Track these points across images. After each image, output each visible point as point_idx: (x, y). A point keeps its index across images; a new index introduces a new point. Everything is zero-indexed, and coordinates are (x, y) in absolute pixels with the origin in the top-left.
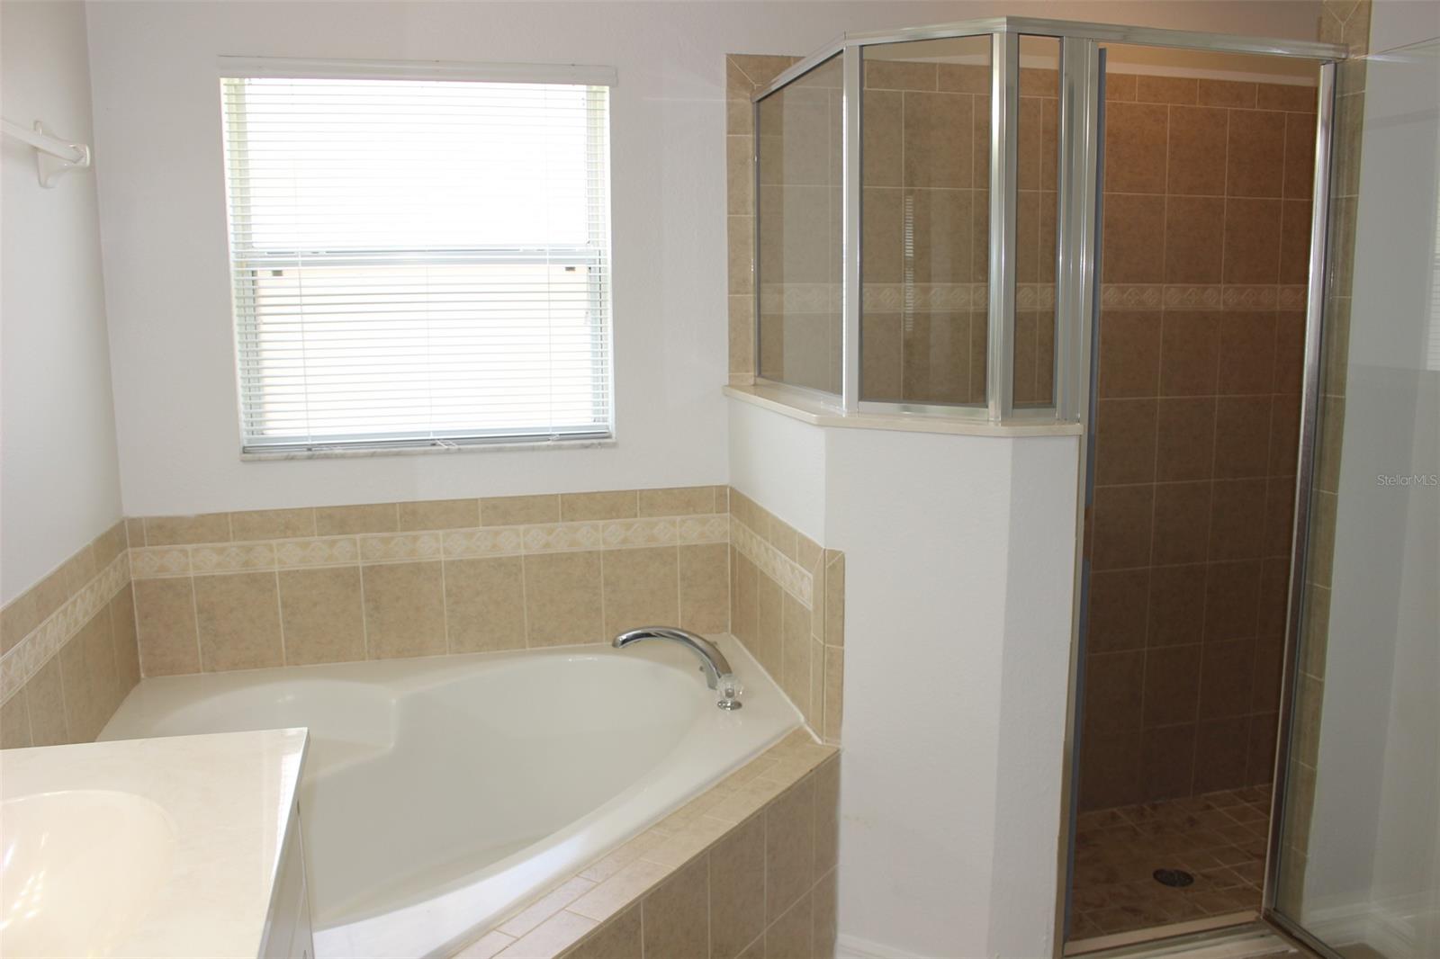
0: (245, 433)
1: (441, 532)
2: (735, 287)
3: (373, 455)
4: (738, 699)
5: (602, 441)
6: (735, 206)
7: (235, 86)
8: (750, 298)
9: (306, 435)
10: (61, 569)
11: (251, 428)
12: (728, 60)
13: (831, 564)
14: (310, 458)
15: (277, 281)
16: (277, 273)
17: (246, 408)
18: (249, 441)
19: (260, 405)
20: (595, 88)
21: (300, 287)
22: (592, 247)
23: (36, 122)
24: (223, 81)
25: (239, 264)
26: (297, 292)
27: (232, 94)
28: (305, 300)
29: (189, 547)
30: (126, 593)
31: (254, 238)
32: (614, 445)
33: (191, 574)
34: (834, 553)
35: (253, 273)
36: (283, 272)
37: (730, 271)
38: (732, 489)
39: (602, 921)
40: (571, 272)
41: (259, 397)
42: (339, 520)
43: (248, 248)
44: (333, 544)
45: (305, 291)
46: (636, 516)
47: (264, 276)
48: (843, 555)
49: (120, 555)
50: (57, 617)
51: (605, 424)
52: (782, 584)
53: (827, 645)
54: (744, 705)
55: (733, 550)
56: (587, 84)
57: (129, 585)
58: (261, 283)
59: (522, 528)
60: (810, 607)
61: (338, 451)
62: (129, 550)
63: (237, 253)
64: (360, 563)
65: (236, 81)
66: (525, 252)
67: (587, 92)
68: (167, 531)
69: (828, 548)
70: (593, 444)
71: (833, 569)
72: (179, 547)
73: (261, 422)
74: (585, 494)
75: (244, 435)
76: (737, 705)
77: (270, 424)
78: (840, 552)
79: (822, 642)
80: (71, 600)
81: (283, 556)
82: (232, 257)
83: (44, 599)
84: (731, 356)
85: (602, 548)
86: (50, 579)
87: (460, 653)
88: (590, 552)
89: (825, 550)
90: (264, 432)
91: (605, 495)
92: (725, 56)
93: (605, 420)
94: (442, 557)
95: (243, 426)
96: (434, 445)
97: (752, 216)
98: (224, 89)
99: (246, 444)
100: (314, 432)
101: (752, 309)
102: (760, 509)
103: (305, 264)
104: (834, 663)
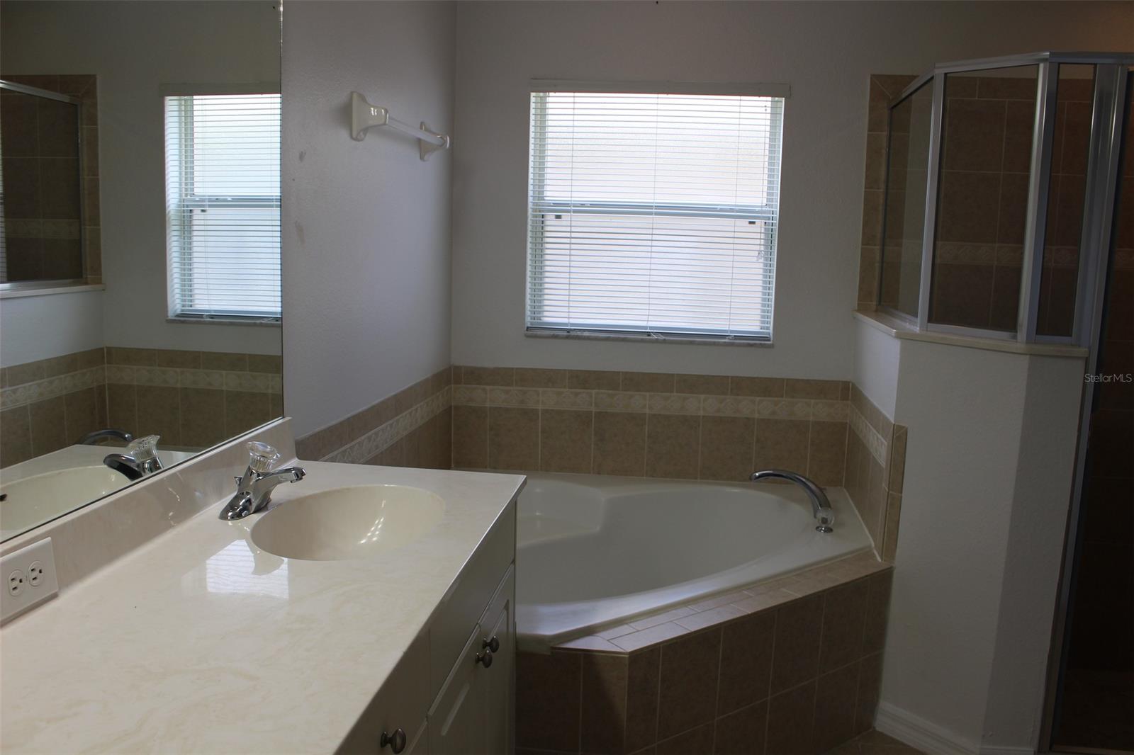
0: (529, 318)
1: (648, 394)
2: (867, 240)
3: (607, 339)
4: (830, 526)
5: (763, 342)
6: (871, 183)
7: (541, 97)
8: (877, 248)
9: (567, 322)
10: (411, 388)
11: (533, 315)
12: (871, 78)
13: (898, 434)
14: (567, 337)
15: (558, 222)
16: (558, 217)
17: (531, 302)
18: (531, 323)
19: (540, 301)
20: (777, 99)
21: (571, 226)
22: (768, 209)
23: (422, 123)
24: (533, 94)
25: (534, 210)
26: (568, 229)
27: (538, 103)
28: (573, 235)
29: (488, 388)
30: (448, 411)
31: (546, 194)
32: (772, 346)
33: (488, 405)
34: (900, 428)
35: (543, 216)
36: (563, 217)
37: (863, 229)
38: (853, 385)
39: (693, 630)
40: (753, 225)
41: (540, 296)
42: (583, 379)
43: (542, 200)
44: (577, 394)
45: (573, 229)
46: (782, 397)
47: (550, 218)
48: (907, 429)
49: (447, 388)
50: (406, 415)
51: (768, 331)
52: (871, 450)
53: (890, 492)
54: (834, 530)
55: (850, 426)
56: (772, 97)
57: (451, 407)
58: (547, 223)
59: (703, 396)
60: (883, 464)
61: (586, 334)
62: (453, 386)
63: (534, 203)
64: (593, 409)
65: (541, 94)
66: (721, 210)
67: (772, 101)
68: (476, 376)
69: (896, 424)
70: (755, 344)
71: (899, 437)
72: (482, 387)
73: (540, 312)
74: (748, 378)
75: (528, 319)
76: (829, 530)
77: (546, 314)
78: (904, 427)
79: (887, 490)
80: (415, 407)
81: (545, 399)
82: (530, 205)
83: (399, 403)
84: (861, 289)
85: (756, 416)
86: (404, 392)
87: (653, 477)
88: (748, 418)
89: (894, 425)
90: (542, 318)
91: (762, 380)
92: (870, 76)
93: (768, 328)
94: (647, 411)
95: (528, 313)
96: (649, 335)
97: (882, 190)
98: (533, 99)
99: (529, 325)
100: (572, 321)
101: (878, 257)
102: (866, 398)
103: (575, 211)
104: (894, 505)
